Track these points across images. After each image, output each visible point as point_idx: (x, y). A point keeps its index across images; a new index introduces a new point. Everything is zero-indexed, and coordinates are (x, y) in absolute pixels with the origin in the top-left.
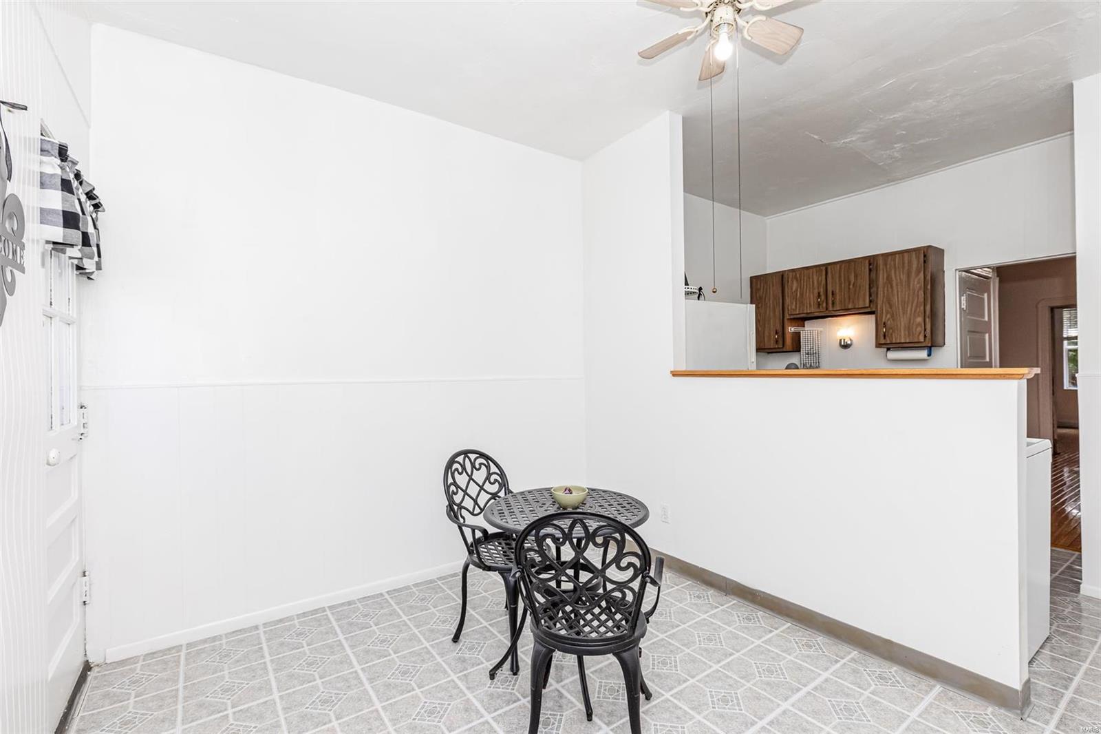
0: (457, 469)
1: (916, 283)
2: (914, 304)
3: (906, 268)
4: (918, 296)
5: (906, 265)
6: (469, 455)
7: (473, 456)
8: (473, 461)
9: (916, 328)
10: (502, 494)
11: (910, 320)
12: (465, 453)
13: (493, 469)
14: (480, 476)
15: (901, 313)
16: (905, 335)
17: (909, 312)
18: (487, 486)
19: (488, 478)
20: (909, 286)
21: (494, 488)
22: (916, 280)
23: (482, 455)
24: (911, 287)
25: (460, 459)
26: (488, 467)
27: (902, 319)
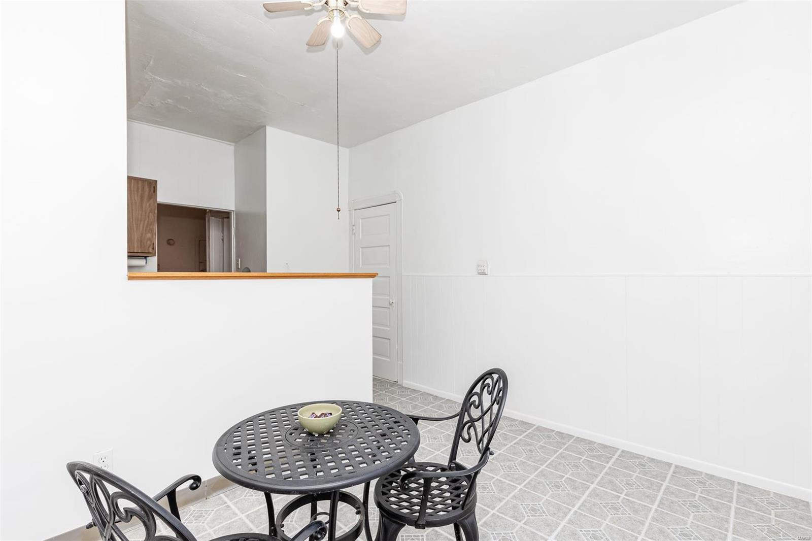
1: (147, 206)
2: (146, 222)
3: (140, 192)
4: (149, 217)
5: (140, 190)
9: (147, 241)
11: (142, 234)
15: (135, 229)
16: (138, 246)
17: (141, 228)
20: (142, 208)
22: (148, 204)
24: (144, 210)
27: (135, 234)
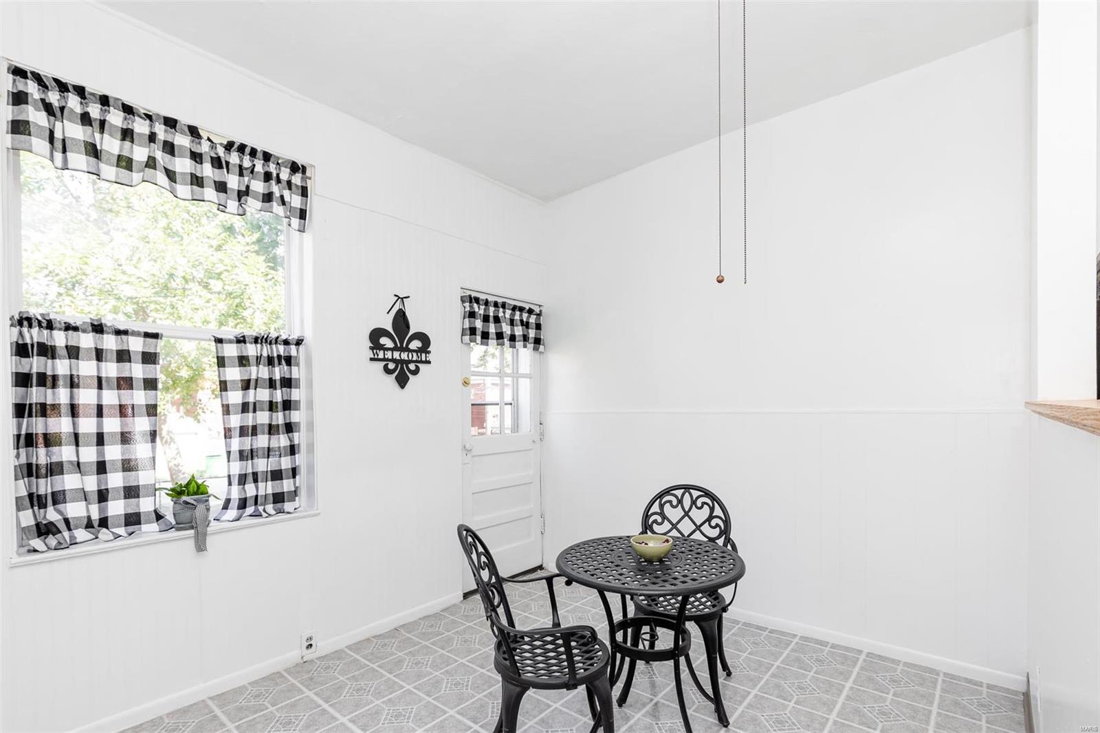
0: (670, 502)
6: (691, 490)
7: (695, 493)
8: (694, 499)
10: (720, 542)
12: (687, 488)
13: (718, 511)
14: (700, 515)
18: (705, 529)
19: (709, 519)
21: (714, 533)
23: (707, 494)
25: (679, 493)
26: (712, 509)
